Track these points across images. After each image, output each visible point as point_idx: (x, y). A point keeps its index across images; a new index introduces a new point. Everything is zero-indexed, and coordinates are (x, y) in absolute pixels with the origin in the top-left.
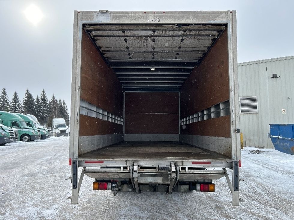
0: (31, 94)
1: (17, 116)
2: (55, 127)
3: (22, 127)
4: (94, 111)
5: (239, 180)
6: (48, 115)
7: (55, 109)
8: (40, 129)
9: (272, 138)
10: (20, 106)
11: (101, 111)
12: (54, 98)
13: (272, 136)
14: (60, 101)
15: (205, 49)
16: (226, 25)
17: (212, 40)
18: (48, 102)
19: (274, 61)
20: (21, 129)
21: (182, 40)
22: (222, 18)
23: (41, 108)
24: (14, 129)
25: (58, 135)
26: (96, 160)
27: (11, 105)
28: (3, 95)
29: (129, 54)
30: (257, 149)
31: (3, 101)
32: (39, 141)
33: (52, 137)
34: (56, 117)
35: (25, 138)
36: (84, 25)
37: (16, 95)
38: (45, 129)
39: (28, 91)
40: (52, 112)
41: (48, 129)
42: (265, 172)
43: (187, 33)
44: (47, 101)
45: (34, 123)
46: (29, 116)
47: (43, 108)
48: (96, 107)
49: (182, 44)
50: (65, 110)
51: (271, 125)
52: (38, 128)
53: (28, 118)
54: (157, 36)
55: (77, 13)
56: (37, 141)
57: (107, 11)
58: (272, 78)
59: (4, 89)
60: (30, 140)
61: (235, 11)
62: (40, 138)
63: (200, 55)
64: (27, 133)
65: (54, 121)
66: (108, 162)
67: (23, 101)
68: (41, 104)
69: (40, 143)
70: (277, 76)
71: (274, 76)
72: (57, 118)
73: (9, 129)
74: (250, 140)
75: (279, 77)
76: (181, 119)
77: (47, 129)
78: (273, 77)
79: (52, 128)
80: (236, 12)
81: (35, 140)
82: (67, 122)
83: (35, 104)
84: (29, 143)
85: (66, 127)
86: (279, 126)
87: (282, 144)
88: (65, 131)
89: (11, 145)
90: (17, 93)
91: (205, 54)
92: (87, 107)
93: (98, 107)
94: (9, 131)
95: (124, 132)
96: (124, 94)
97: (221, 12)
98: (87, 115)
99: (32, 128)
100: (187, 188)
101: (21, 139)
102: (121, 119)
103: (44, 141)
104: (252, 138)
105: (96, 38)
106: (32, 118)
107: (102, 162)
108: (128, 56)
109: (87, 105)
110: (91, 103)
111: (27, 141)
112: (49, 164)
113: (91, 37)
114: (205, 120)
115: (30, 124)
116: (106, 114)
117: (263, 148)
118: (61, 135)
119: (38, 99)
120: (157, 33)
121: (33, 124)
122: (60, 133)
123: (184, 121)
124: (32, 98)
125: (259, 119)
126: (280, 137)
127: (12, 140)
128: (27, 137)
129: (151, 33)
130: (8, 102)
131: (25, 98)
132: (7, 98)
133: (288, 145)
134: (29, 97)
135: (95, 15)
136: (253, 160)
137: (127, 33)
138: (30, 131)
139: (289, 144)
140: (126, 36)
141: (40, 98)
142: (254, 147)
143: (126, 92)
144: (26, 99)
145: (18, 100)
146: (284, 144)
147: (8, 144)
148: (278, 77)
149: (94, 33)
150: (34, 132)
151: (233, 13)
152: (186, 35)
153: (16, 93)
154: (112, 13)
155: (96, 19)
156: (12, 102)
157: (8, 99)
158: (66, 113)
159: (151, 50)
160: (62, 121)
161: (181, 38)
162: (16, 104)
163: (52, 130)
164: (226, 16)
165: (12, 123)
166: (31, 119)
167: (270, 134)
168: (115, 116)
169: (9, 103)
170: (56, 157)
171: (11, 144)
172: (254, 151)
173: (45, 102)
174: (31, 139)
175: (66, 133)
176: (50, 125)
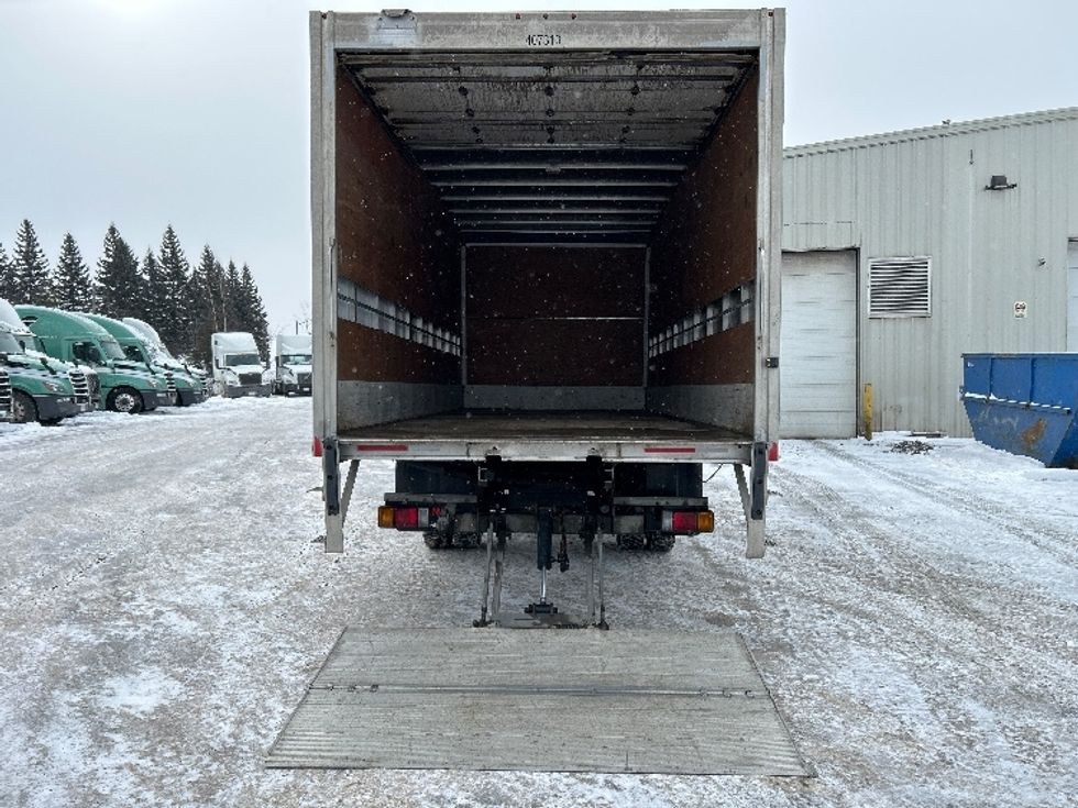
0: (127, 240)
1: (90, 323)
2: (221, 365)
3: (109, 362)
4: (373, 310)
5: (765, 494)
6: (193, 320)
7: (219, 301)
8: (172, 369)
9: (968, 402)
10: (88, 286)
11: (391, 311)
12: (208, 257)
13: (968, 395)
14: (232, 267)
15: (711, 115)
16: (755, 52)
17: (727, 89)
18: (189, 274)
19: (994, 128)
20: (107, 370)
21: (635, 91)
22: (745, 31)
23: (166, 292)
24: (85, 369)
25: (233, 393)
26: (385, 441)
27: (56, 283)
28: (24, 244)
29: (476, 130)
30: (914, 439)
31: (25, 270)
32: (170, 413)
33: (212, 400)
34: (221, 330)
35: (125, 402)
36: (339, 54)
37: (70, 247)
38: (190, 368)
39: (113, 230)
40: (204, 307)
41: (199, 371)
42: (914, 503)
43: (648, 70)
44: (187, 269)
45: (148, 349)
46: (128, 323)
47: (173, 295)
48: (377, 298)
49: (637, 102)
50: (253, 302)
51: (966, 357)
52: (166, 367)
53: (125, 329)
54: (556, 80)
55: (318, 18)
56: (163, 413)
57: (407, 11)
58: (987, 188)
59: (26, 223)
60: (140, 409)
61: (784, 10)
62: (174, 401)
63: (699, 132)
64: (130, 383)
65: (216, 343)
66: (421, 447)
67: (98, 269)
68: (166, 280)
69: (174, 419)
70: (1005, 183)
71: (997, 184)
72: (228, 331)
73: (69, 366)
74: (898, 410)
75: (1014, 186)
76: (651, 336)
77: (196, 370)
78: (992, 188)
79: (210, 368)
80: (784, 15)
81: (160, 409)
82: (263, 345)
83: (142, 279)
84: (138, 418)
85: (259, 364)
86: (992, 360)
87: (996, 420)
88: (256, 378)
89: (81, 424)
90: (74, 239)
91: (713, 129)
92: (353, 297)
93: (384, 298)
94: (71, 374)
95: (464, 382)
96: (464, 251)
97: (742, 14)
98: (353, 320)
99: (143, 365)
100: (639, 523)
101: (110, 405)
102: (454, 338)
103: (189, 413)
104: (903, 401)
105: (373, 85)
106: (141, 331)
107: (403, 448)
108: (474, 136)
109: (353, 289)
110: (361, 285)
111: (131, 412)
112: (223, 479)
113: (359, 83)
114: (708, 334)
115: (135, 353)
116: (408, 320)
117: (939, 436)
118: (245, 394)
119: (151, 261)
120: (556, 72)
121: (146, 352)
122: (239, 385)
123: (658, 343)
124: (131, 258)
125: (935, 338)
126: (992, 397)
127: (83, 406)
128: (128, 397)
129: (539, 71)
130: (45, 274)
131: (107, 259)
132: (40, 255)
133: (1015, 425)
134: (120, 256)
135: (372, 25)
136: (893, 473)
137: (466, 71)
138: (138, 376)
139: (1017, 419)
140: (466, 79)
141: (157, 256)
142: (909, 433)
143: (468, 245)
144: (111, 260)
145: (81, 265)
146: (1004, 421)
147: (70, 420)
148: (1009, 187)
149: (366, 72)
150: (154, 382)
151: (776, 15)
152: (646, 78)
153: (69, 239)
154: (420, 15)
155: (376, 37)
156: (58, 270)
157: (44, 259)
158: (257, 313)
159: (542, 116)
160: (243, 342)
161: (631, 84)
162: (73, 279)
163: (211, 374)
164: (754, 27)
165: (75, 347)
166: (140, 336)
167: (965, 389)
168: (435, 328)
169: (50, 276)
170: (242, 459)
171: (78, 419)
172: (905, 443)
173: (177, 273)
174: (145, 402)
175: (263, 384)
176: (203, 356)
